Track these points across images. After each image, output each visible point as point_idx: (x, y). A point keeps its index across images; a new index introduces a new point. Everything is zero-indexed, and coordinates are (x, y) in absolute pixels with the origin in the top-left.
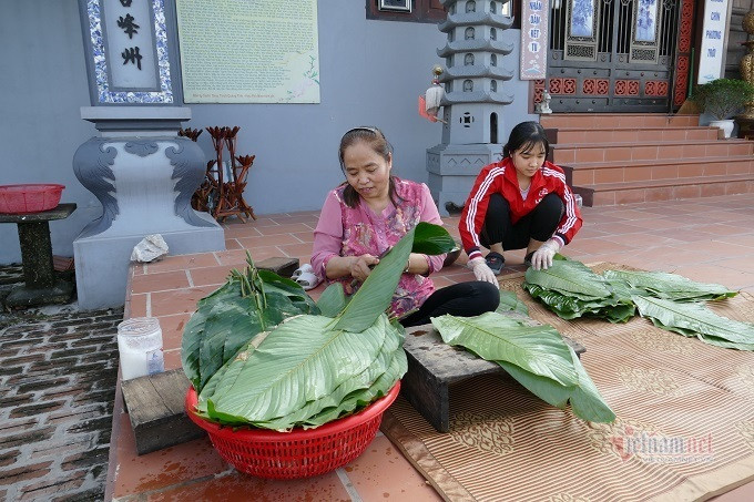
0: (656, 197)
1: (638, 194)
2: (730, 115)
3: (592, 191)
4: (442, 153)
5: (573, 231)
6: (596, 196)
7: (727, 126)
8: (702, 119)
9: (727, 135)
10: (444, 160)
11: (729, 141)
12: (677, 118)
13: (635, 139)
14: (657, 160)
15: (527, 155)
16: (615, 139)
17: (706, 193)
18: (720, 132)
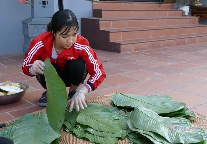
0: (153, 46)
1: (144, 45)
2: (188, 4)
3: (120, 44)
4: (29, 23)
5: (98, 82)
6: (122, 47)
7: (186, 9)
8: (175, 5)
9: (187, 14)
10: (30, 27)
11: (187, 17)
12: (164, 5)
13: (142, 15)
14: (154, 27)
15: (65, 35)
16: (133, 15)
17: (178, 44)
18: (183, 12)
